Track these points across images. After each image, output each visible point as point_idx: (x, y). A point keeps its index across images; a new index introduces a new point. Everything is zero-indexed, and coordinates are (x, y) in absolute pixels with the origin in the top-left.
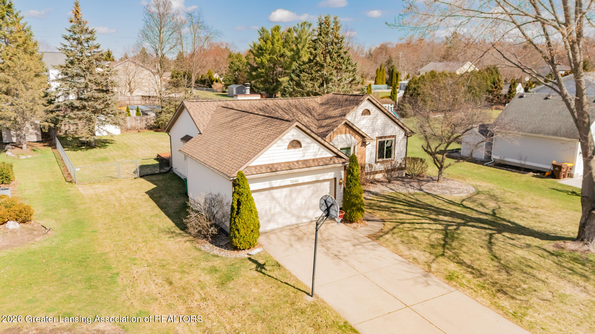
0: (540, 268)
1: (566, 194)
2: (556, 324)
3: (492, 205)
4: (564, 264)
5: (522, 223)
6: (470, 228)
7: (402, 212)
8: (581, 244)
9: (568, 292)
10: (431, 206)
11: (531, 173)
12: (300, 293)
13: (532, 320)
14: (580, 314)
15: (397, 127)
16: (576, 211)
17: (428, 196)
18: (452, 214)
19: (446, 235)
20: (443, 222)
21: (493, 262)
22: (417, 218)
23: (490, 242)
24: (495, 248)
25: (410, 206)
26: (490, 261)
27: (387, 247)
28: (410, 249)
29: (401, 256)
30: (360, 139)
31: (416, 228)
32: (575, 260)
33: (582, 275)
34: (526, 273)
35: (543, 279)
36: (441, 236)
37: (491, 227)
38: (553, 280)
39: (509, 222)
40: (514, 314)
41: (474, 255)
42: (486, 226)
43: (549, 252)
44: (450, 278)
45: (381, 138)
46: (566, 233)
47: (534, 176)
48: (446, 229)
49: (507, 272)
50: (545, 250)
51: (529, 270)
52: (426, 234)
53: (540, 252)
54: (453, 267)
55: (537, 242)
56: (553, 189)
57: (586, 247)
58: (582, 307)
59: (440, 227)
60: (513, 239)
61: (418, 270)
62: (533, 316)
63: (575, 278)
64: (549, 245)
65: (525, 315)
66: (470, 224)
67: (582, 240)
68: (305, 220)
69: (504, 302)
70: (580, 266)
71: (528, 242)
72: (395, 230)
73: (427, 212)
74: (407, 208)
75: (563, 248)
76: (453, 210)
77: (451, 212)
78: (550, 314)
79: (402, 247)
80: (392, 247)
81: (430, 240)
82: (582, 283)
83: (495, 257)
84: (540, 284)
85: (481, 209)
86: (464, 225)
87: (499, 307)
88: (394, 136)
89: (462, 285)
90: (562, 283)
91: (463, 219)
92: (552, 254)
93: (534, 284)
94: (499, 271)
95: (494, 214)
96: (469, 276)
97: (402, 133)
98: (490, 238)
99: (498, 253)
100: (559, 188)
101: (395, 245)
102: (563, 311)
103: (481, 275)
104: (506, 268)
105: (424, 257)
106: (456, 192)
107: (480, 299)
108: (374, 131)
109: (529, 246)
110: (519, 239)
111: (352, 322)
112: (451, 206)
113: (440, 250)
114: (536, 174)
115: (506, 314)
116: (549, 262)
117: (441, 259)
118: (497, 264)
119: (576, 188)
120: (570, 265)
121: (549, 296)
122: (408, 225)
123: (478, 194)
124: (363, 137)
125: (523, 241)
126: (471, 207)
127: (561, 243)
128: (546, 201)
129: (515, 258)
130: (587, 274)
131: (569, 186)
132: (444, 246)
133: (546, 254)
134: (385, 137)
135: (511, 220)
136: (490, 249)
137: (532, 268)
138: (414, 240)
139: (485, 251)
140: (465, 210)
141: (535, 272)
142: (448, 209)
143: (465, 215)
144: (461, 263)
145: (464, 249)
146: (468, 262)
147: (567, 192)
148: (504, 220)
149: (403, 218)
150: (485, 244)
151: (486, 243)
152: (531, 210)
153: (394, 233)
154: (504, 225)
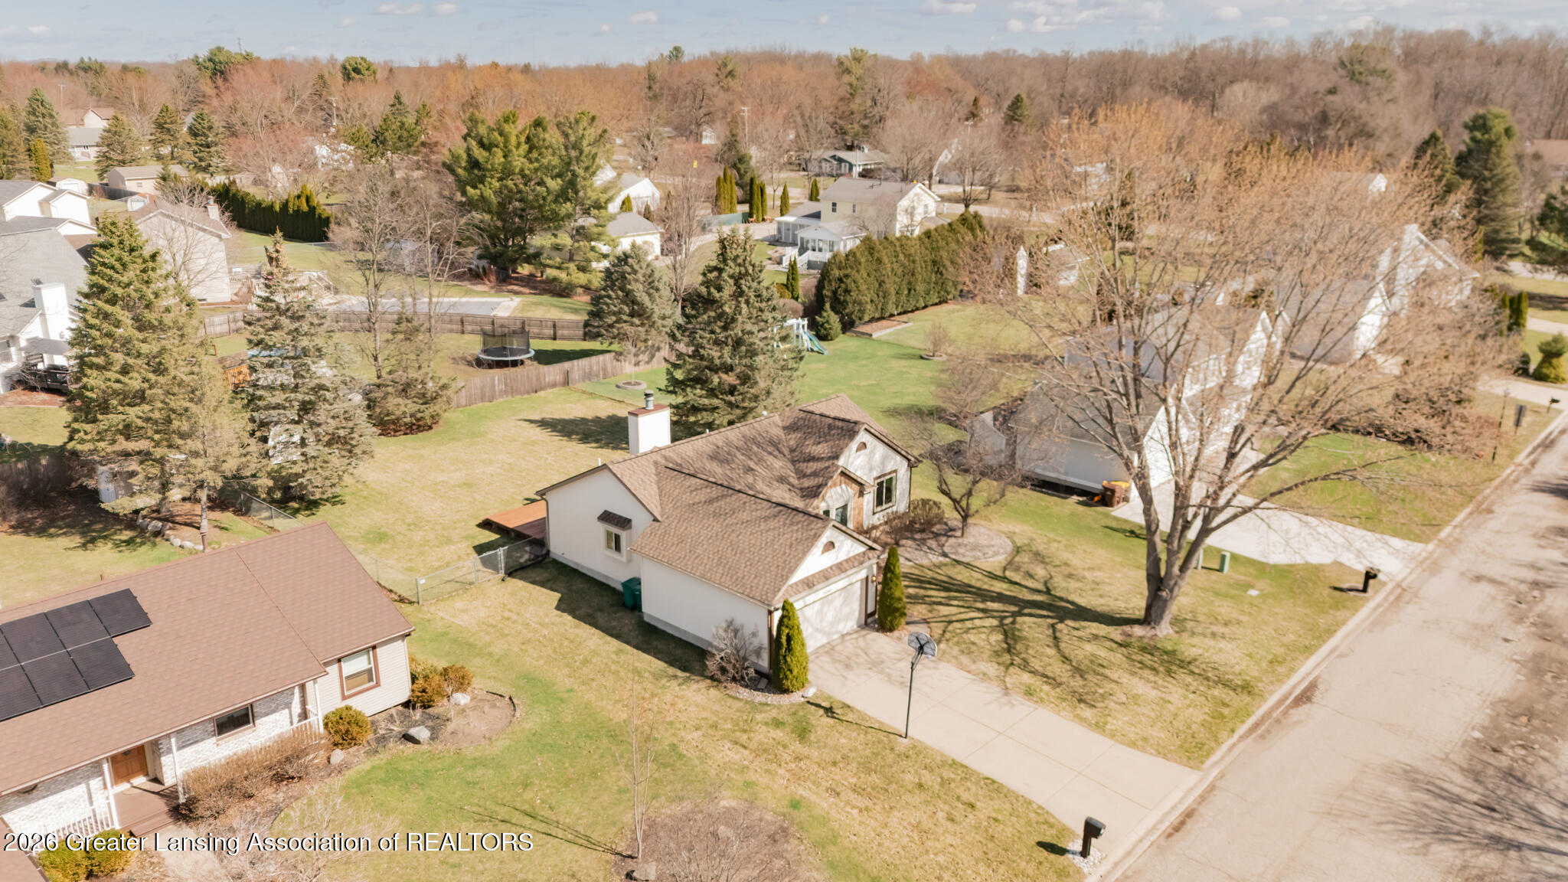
0: (1110, 665)
1: (1122, 536)
2: (1133, 729)
3: (1040, 572)
4: (1134, 657)
5: (1082, 602)
6: (1027, 619)
7: (940, 603)
8: (1148, 628)
9: (1140, 692)
10: (970, 586)
11: (1075, 498)
12: (892, 736)
13: (1113, 727)
14: (1152, 714)
15: (898, 458)
16: (1138, 567)
17: (960, 568)
18: (1000, 598)
19: (1005, 633)
20: (996, 614)
21: (1065, 666)
22: (962, 610)
23: (1055, 638)
24: (1062, 645)
25: (946, 590)
26: (1061, 665)
27: (948, 662)
28: (974, 662)
29: (969, 672)
30: (856, 488)
31: (969, 629)
32: (1143, 649)
33: (1153, 669)
34: (1098, 674)
35: (1116, 679)
36: (1001, 637)
37: (1050, 614)
38: (1125, 679)
39: (1068, 601)
40: (1097, 724)
41: (1044, 659)
42: (1044, 613)
43: (1117, 643)
44: (1029, 693)
45: (880, 477)
46: (1130, 612)
47: (1079, 503)
48: (1001, 625)
49: (1081, 676)
50: (1112, 640)
51: (1101, 670)
52: (983, 636)
53: (1109, 644)
54: (1026, 678)
55: (1102, 629)
56: (1107, 527)
57: (1153, 632)
58: (1154, 706)
59: (995, 622)
60: (1078, 629)
61: (995, 690)
62: (1112, 724)
63: (1147, 673)
64: (1115, 632)
65: (1106, 723)
66: (1026, 611)
67: (1149, 624)
68: (835, 637)
69: (1087, 713)
70: (1149, 657)
71: (1094, 632)
72: (948, 635)
73: (968, 597)
74: (943, 594)
75: (1130, 636)
76: (998, 590)
77: (998, 593)
78: (1126, 719)
79: (965, 660)
80: (953, 661)
81: (990, 644)
82: (1152, 678)
83: (1066, 659)
84: (1113, 685)
85: (1030, 583)
86: (1020, 614)
87: (1082, 720)
88: (895, 471)
89: (1042, 700)
90: (1135, 680)
91: (1016, 605)
92: (1121, 645)
93: (1109, 686)
94: (1074, 677)
95: (1048, 592)
96: (1046, 688)
97: (905, 463)
98: (1054, 632)
99: (1067, 652)
100: (1114, 525)
101: (956, 657)
102: (1138, 714)
103: (1060, 685)
104: (1079, 671)
105: (992, 669)
106: (990, 553)
107: (1063, 713)
108: (871, 470)
109: (1096, 637)
110: (1084, 628)
111: (959, 759)
112: (995, 583)
113: (1007, 658)
114: (1081, 499)
115: (1090, 725)
116: (1118, 657)
117: (1012, 670)
118: (1069, 667)
119: (1136, 525)
120: (1139, 658)
121: (1124, 699)
122: (958, 625)
123: (1018, 552)
124: (861, 484)
125: (1088, 631)
126: (1018, 581)
127: (1127, 628)
128: (1101, 555)
129: (1085, 657)
130: (1156, 666)
131: (1126, 521)
132: (1009, 651)
133: (1114, 646)
134: (884, 475)
135: (1070, 598)
136: (1057, 647)
137: (1103, 666)
138: (974, 648)
139: (1051, 652)
140: (1012, 587)
141: (1107, 672)
142: (992, 589)
143: (1015, 597)
144: (1033, 672)
145: (1031, 651)
146: (1040, 669)
147: (1123, 531)
148: (1061, 599)
149: (947, 613)
150: (1050, 641)
151: (1051, 639)
152: (1086, 574)
153: (947, 640)
154: (1064, 608)
